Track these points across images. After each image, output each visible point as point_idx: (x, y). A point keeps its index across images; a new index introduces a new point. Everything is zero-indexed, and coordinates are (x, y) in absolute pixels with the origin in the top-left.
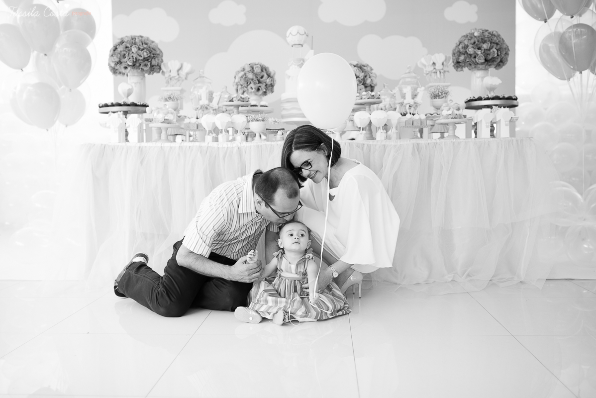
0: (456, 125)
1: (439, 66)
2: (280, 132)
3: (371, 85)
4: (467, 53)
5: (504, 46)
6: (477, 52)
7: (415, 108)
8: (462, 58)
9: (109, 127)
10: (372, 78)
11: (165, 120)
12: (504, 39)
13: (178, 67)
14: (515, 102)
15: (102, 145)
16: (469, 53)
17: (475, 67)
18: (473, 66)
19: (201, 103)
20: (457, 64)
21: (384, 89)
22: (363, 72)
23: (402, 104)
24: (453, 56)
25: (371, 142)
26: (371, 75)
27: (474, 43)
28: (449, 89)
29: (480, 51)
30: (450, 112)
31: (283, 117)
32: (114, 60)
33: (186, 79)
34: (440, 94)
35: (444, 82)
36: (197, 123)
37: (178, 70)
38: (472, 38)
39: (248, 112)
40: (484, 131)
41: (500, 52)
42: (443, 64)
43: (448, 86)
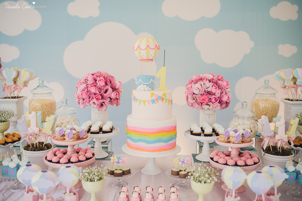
10: (228, 94)
13: (15, 75)
22: (218, 88)
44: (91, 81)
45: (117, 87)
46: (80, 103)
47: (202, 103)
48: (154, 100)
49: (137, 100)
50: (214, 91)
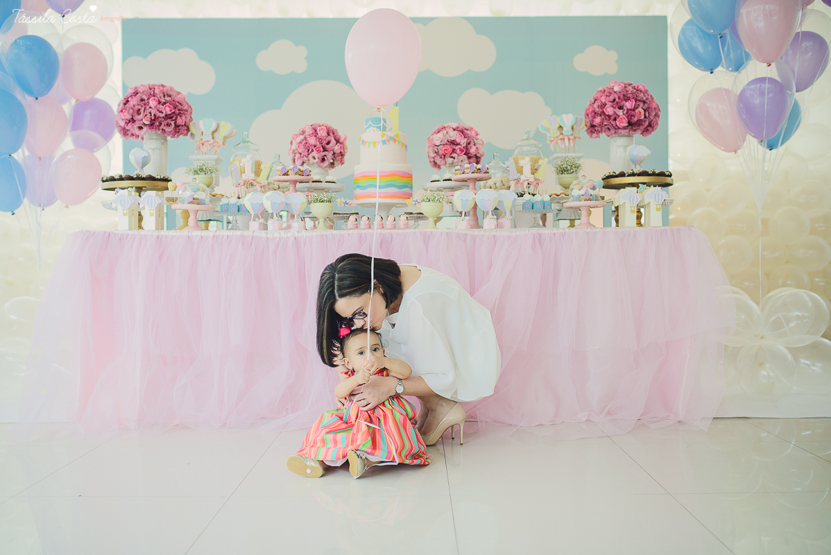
0: (591, 209)
1: (567, 131)
2: (352, 218)
3: (476, 155)
4: (605, 114)
5: (654, 105)
6: (617, 113)
7: (535, 186)
8: (598, 120)
9: (116, 209)
10: (477, 146)
11: (194, 199)
12: (653, 96)
13: (213, 127)
14: (668, 180)
15: (105, 232)
16: (607, 114)
17: (615, 133)
18: (612, 131)
19: (244, 177)
20: (591, 129)
21: (493, 161)
22: (465, 137)
23: (518, 180)
24: (586, 118)
25: (476, 232)
26: (476, 141)
27: (614, 100)
28: (581, 162)
29: (621, 111)
30: (582, 192)
31: (356, 197)
32: (124, 118)
33: (223, 144)
34: (569, 168)
35: (574, 152)
36: (238, 204)
37: (213, 133)
38: (610, 93)
39: (309, 190)
40: (628, 217)
41: (649, 113)
42: (572, 128)
43: (580, 158)
44: (309, 131)
45: (341, 140)
46: (296, 160)
47: (445, 156)
48: (385, 140)
49: (366, 142)
50: (458, 141)
